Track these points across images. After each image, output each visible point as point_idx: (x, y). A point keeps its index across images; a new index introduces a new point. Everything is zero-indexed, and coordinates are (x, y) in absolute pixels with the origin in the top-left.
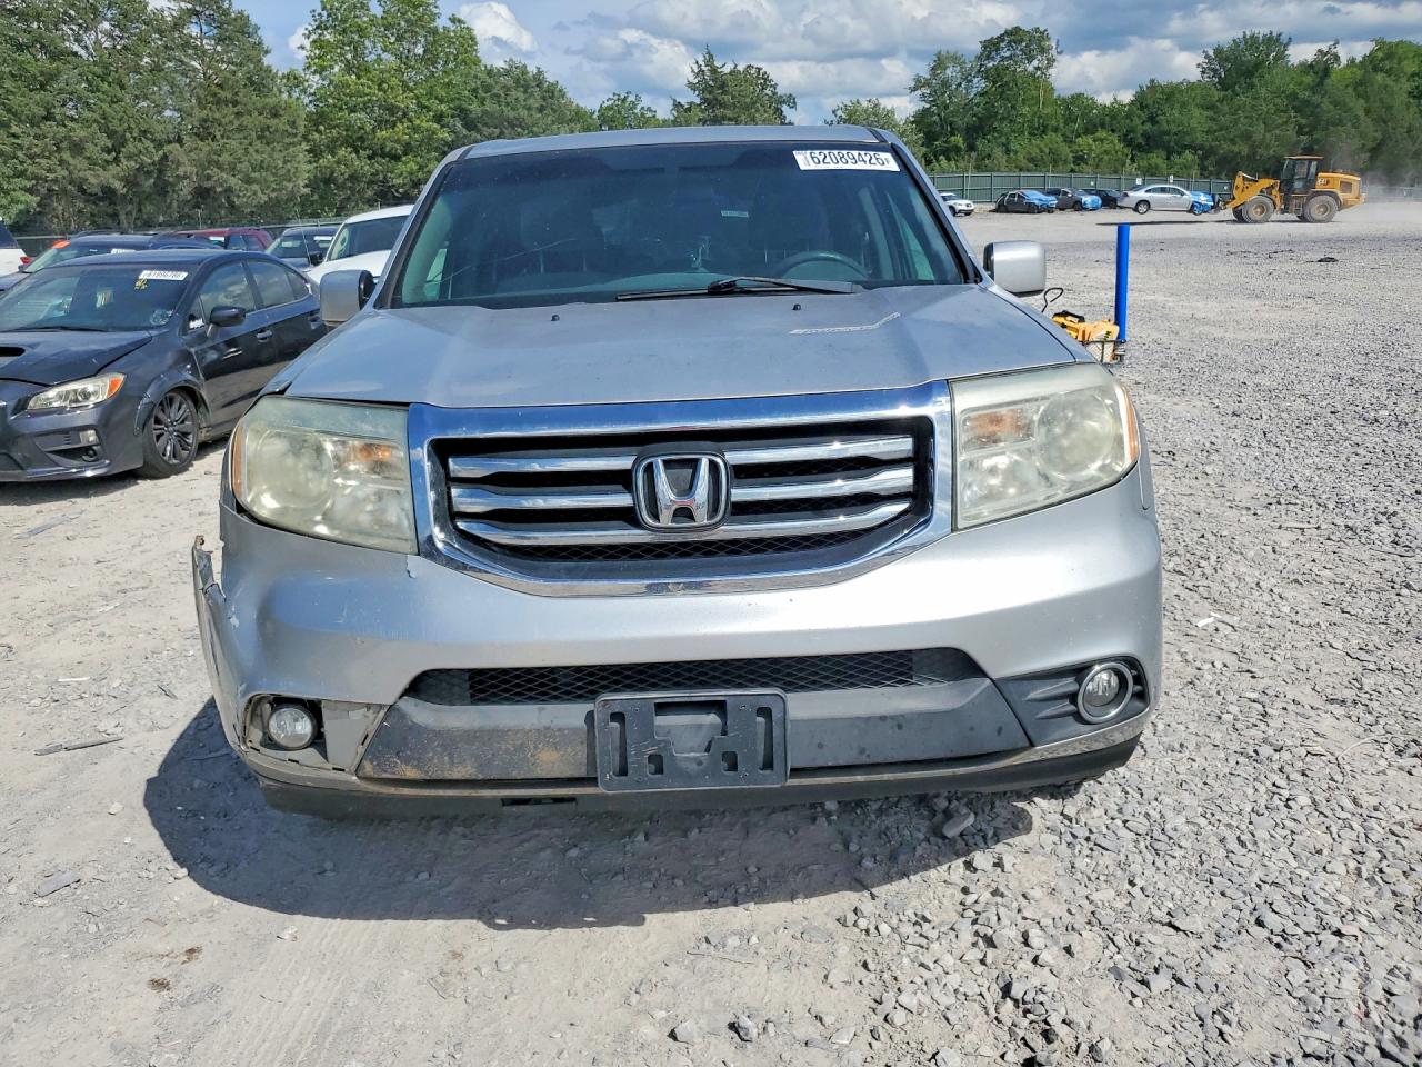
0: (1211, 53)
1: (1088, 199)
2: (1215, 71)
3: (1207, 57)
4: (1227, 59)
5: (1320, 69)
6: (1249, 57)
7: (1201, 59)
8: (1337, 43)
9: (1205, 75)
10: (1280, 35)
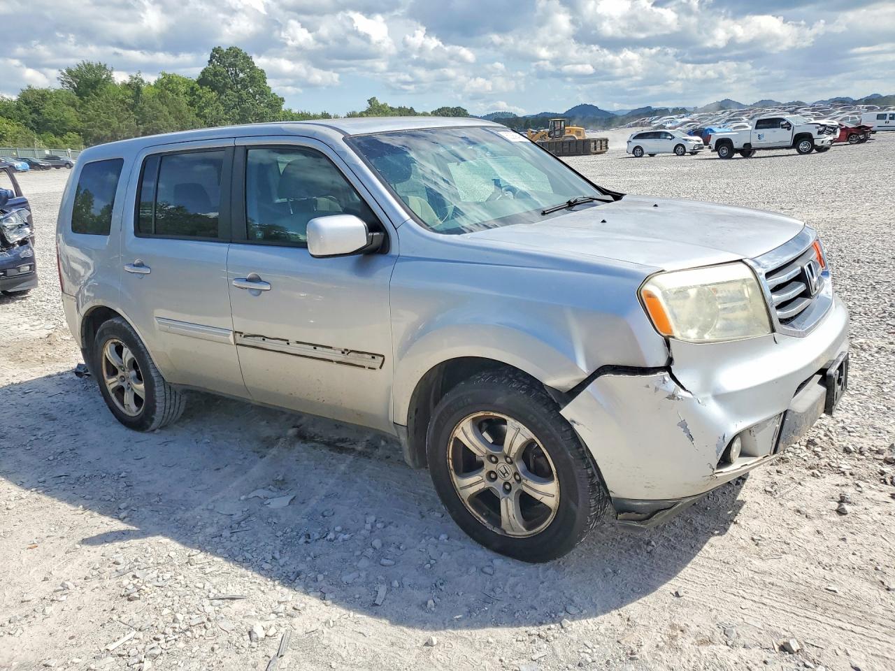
0: (64, 71)
1: (18, 164)
2: (69, 82)
3: (63, 73)
4: (77, 77)
5: (135, 88)
6: (90, 77)
7: (59, 75)
8: (140, 72)
9: (65, 85)
10: (105, 65)
